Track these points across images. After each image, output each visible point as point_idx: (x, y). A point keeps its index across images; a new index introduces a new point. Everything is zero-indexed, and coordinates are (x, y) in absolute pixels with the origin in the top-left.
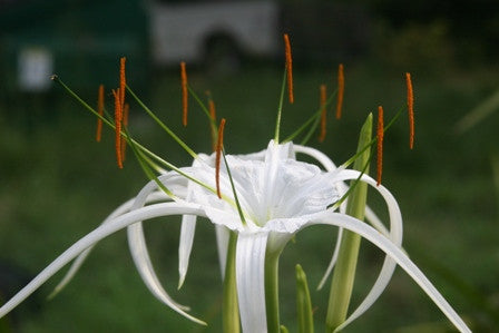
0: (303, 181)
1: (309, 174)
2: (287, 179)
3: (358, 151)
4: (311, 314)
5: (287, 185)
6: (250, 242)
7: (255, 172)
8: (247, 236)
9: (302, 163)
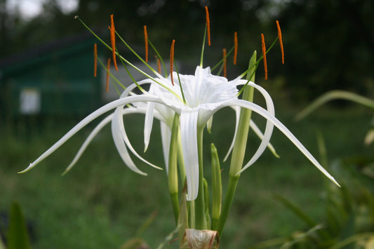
0: (217, 85)
1: (221, 82)
2: (208, 85)
3: (249, 68)
4: (220, 172)
5: (208, 88)
6: (188, 115)
7: (189, 81)
8: (187, 112)
9: (216, 76)
